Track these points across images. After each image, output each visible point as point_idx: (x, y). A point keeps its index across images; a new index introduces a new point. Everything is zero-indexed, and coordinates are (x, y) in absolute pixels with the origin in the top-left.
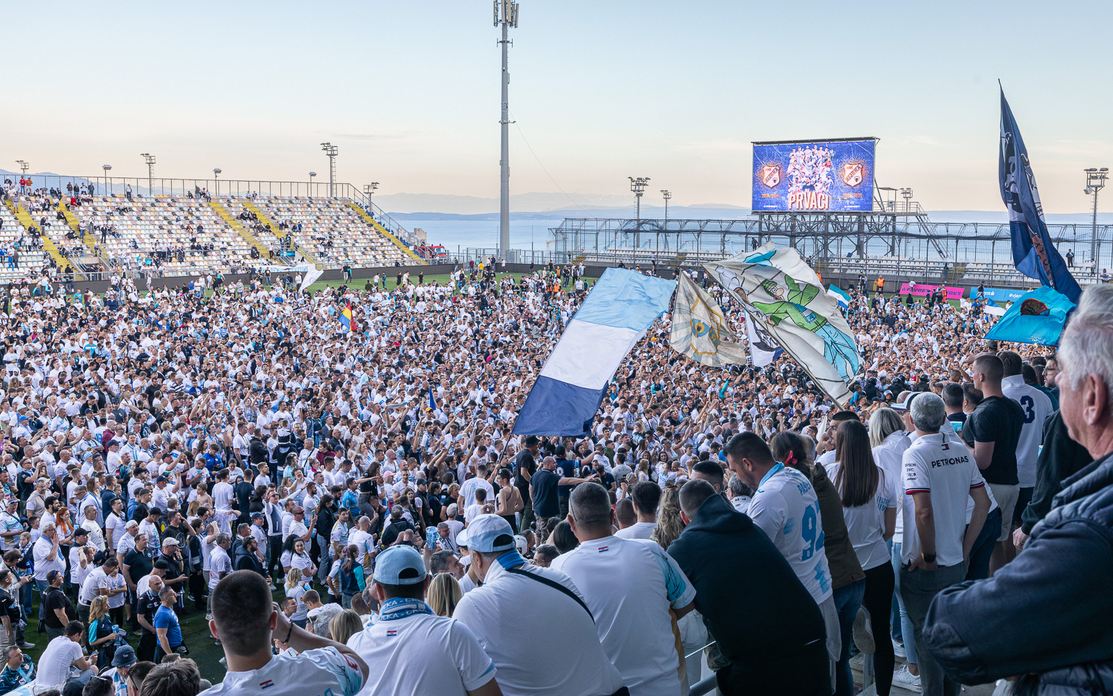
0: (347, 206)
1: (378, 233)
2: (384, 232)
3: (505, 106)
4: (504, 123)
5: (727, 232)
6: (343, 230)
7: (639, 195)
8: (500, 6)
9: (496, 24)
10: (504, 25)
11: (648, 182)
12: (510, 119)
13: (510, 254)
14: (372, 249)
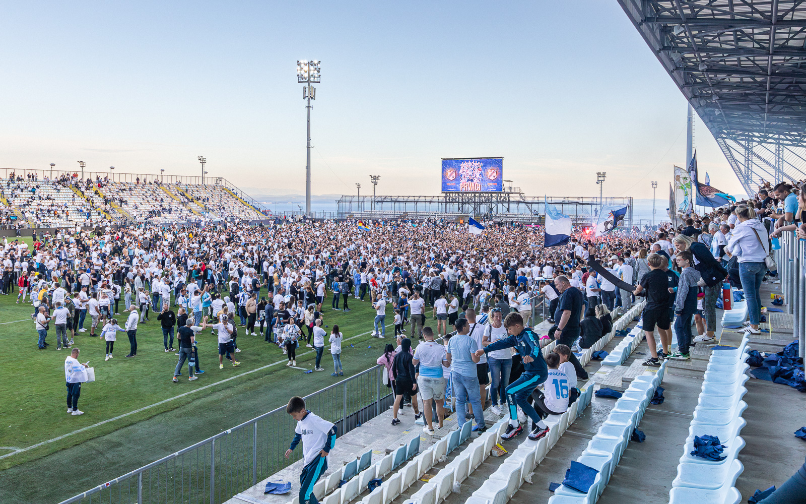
0: (223, 189)
1: (242, 203)
2: (245, 203)
3: (309, 139)
4: (308, 148)
5: (417, 202)
6: (226, 201)
7: (375, 184)
8: (307, 89)
9: (304, 98)
10: (309, 99)
11: (379, 178)
12: (312, 145)
13: (311, 214)
14: (243, 211)
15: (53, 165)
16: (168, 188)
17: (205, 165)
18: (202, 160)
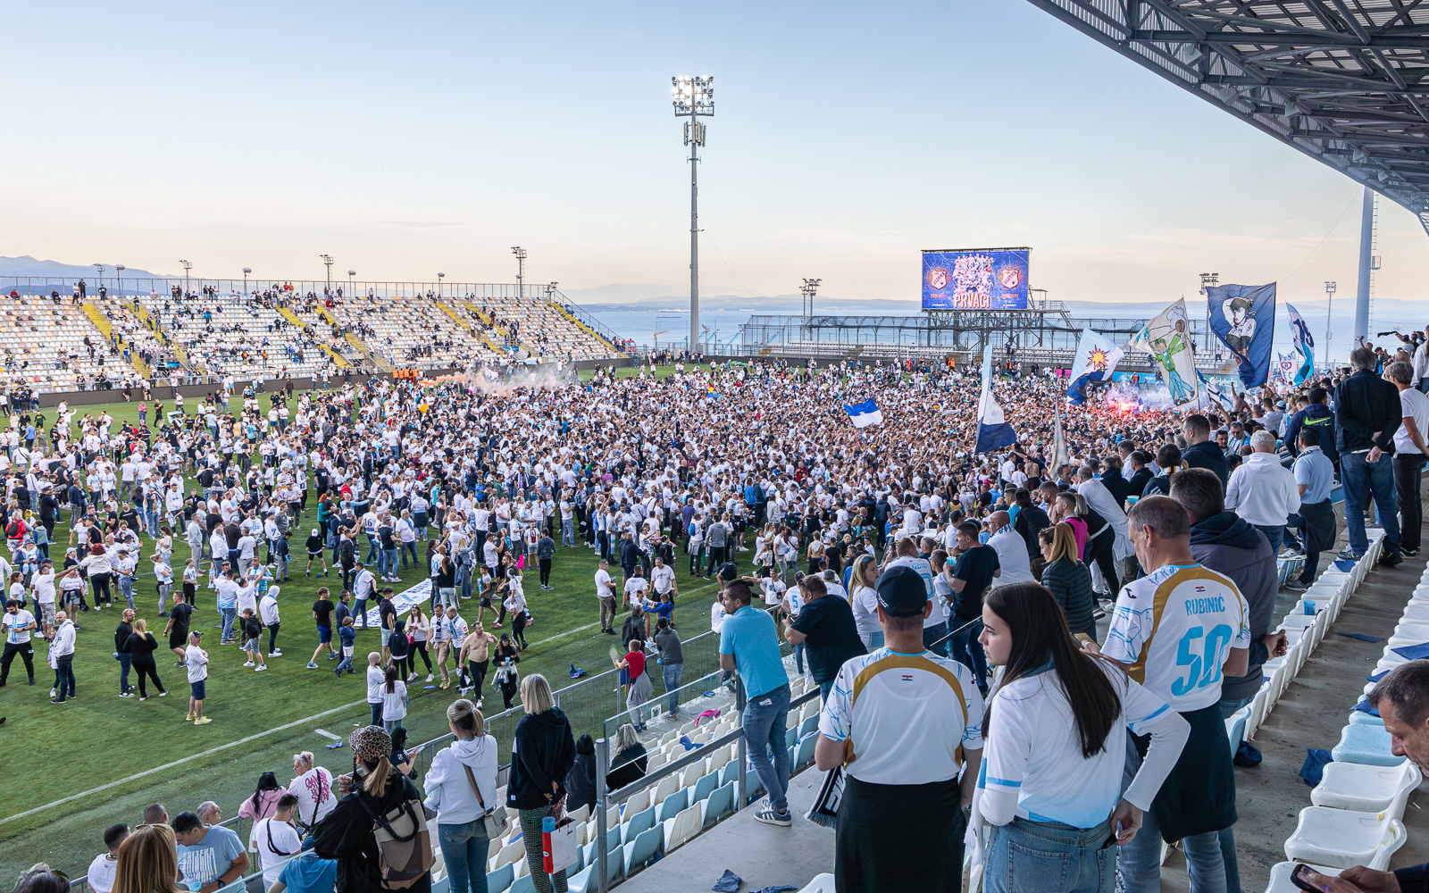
0: (549, 305)
1: (581, 329)
2: (585, 329)
3: (694, 216)
4: (694, 231)
6: (552, 327)
7: (813, 294)
8: (690, 128)
9: (686, 144)
10: (694, 144)
11: (820, 283)
12: (699, 227)
13: (700, 349)
14: (580, 344)
15: (247, 271)
16: (450, 306)
17: (524, 261)
18: (519, 253)
